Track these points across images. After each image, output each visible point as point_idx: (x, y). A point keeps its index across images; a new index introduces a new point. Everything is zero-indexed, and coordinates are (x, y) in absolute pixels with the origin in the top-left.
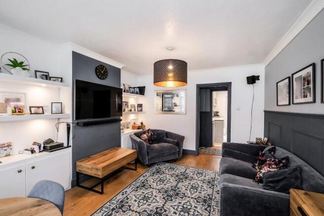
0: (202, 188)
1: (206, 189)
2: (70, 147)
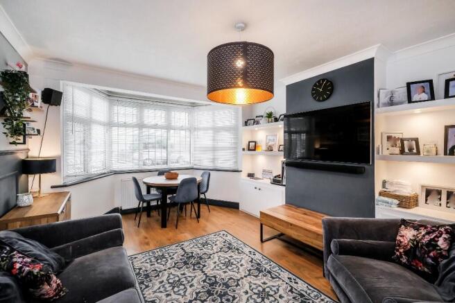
0: (151, 262)
1: (146, 264)
2: (284, 186)
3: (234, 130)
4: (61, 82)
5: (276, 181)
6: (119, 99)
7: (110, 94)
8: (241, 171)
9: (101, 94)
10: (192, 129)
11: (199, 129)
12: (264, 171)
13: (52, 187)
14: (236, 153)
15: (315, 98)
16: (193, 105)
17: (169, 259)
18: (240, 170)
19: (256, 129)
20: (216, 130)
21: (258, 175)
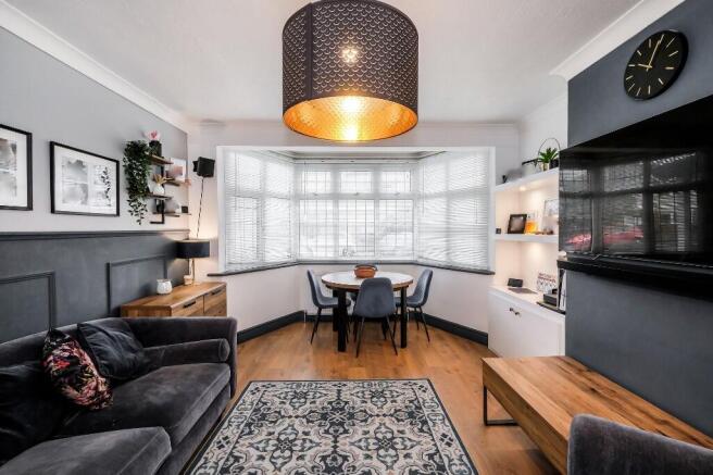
2: (564, 313)
3: (483, 194)
4: (219, 148)
5: (550, 302)
6: (307, 161)
7: (296, 157)
8: (493, 273)
9: (281, 158)
10: (416, 197)
11: (426, 197)
12: (541, 276)
13: (209, 275)
14: (485, 237)
15: (632, 94)
16: (418, 157)
17: (308, 402)
18: (492, 270)
19: (523, 189)
20: (451, 196)
21: (530, 284)
